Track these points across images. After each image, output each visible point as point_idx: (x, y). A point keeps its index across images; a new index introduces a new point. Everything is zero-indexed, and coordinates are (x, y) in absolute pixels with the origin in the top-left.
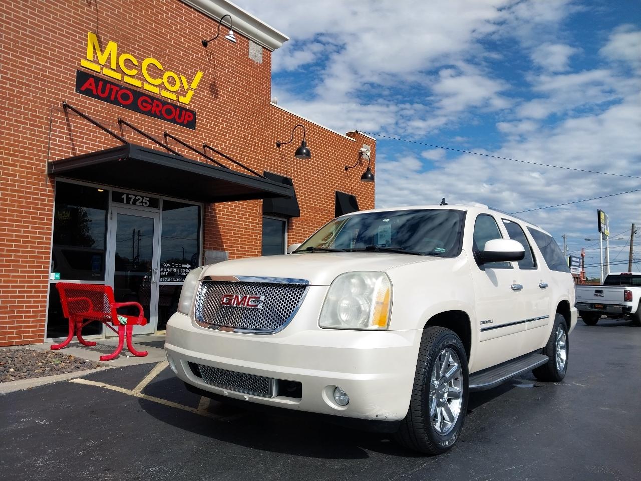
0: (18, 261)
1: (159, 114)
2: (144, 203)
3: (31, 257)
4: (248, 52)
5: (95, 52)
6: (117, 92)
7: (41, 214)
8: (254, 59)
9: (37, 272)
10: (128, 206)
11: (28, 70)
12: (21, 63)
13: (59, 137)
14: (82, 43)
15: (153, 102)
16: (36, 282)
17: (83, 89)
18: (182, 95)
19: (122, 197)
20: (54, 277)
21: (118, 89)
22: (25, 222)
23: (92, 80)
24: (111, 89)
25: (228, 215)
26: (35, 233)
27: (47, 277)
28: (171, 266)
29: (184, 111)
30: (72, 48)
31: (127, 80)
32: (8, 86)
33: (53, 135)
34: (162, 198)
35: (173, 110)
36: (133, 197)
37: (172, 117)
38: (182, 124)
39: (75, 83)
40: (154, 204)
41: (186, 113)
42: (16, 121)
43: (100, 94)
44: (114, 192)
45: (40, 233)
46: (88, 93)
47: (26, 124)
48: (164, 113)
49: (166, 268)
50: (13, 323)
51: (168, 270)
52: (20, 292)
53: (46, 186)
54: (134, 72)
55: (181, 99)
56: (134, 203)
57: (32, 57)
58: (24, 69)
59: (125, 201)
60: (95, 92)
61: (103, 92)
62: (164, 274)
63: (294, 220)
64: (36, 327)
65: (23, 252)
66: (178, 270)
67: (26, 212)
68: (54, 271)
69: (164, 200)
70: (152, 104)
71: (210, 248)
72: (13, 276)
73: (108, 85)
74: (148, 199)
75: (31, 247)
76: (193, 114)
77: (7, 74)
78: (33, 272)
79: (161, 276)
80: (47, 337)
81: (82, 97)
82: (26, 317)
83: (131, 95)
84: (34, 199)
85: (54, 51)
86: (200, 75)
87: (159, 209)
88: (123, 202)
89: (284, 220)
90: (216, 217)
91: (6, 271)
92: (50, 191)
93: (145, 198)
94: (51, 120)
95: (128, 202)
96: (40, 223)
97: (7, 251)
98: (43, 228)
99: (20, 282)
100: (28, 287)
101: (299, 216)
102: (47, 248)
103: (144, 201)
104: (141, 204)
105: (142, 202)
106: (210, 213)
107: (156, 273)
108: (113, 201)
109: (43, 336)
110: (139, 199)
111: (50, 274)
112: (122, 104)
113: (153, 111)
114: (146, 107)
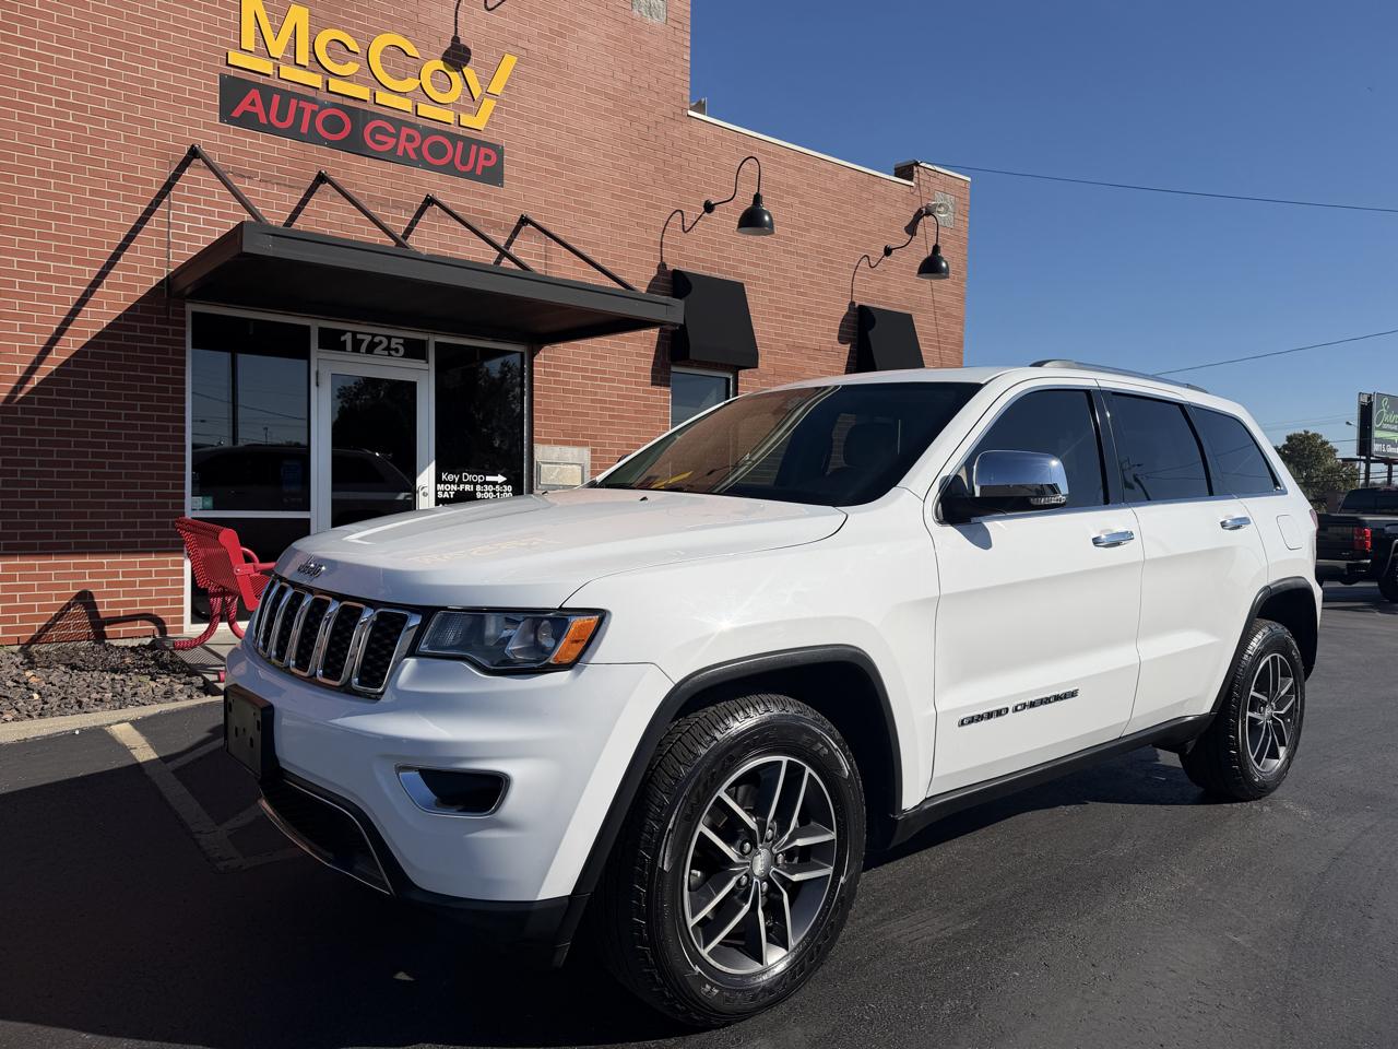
0: (119, 476)
1: (414, 157)
2: (393, 349)
3: (145, 466)
5: (260, 33)
6: (314, 114)
7: (159, 380)
8: (645, 15)
9: (159, 496)
10: (357, 358)
11: (112, 84)
12: (94, 70)
13: (189, 219)
14: (227, 15)
15: (399, 132)
16: (158, 515)
17: (236, 114)
18: (468, 111)
19: (343, 338)
20: (194, 507)
21: (316, 108)
22: (127, 397)
23: (254, 94)
24: (300, 111)
25: (586, 370)
26: (150, 418)
27: (182, 506)
28: (460, 479)
29: (474, 147)
30: (206, 28)
31: (335, 85)
32: (71, 121)
33: (177, 217)
34: (433, 339)
35: (448, 144)
36: (370, 338)
37: (447, 159)
38: (470, 175)
39: (218, 103)
40: (415, 350)
41: (479, 149)
42: (93, 192)
43: (276, 123)
44: (321, 329)
45: (159, 418)
46: (248, 122)
47: (116, 196)
48: (425, 153)
49: (450, 483)
50: (117, 594)
51: (455, 487)
52: (127, 534)
53: (168, 322)
54: (351, 68)
55: (466, 120)
56: (371, 349)
57: (119, 55)
58: (103, 82)
59: (349, 346)
60: (263, 120)
61: (282, 117)
62: (446, 495)
63: (742, 374)
64: (164, 602)
65: (128, 456)
66: (478, 487)
67: (128, 378)
68: (200, 488)
69: (436, 343)
70: (397, 136)
71: (547, 442)
72: (111, 505)
73: (294, 102)
74: (401, 341)
75: (144, 447)
76: (498, 150)
77: (67, 95)
78: (150, 496)
79: (439, 501)
80: (194, 621)
81: (235, 132)
82: (142, 583)
83: (346, 119)
84: (144, 350)
85: (168, 37)
86: (509, 62)
87: (428, 362)
88: (344, 350)
89: (727, 375)
90: (559, 375)
91: (94, 495)
92: (175, 333)
93: (394, 341)
94: (168, 186)
95: (356, 348)
96: (160, 399)
97: (95, 455)
98: (166, 409)
99: (126, 515)
100: (143, 525)
101: (757, 367)
102: (176, 448)
103: (393, 346)
104: (386, 353)
105: (388, 348)
106: (545, 366)
107: (425, 494)
108: (320, 347)
109: (181, 620)
110: (381, 342)
111: (189, 500)
112: (327, 140)
113: (400, 152)
114: (383, 143)
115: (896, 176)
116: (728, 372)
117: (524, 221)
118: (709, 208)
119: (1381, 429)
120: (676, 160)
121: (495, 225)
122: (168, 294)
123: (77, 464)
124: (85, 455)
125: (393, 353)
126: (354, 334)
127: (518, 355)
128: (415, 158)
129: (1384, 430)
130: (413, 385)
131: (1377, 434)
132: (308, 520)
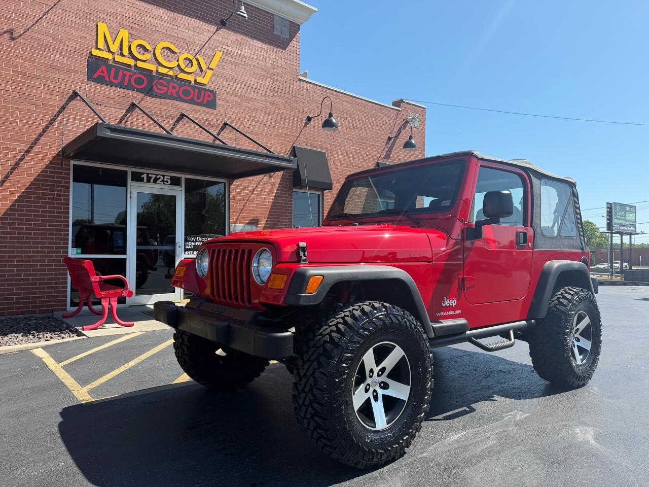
0: (38, 238)
3: (50, 234)
4: (273, 28)
5: (106, 41)
6: (130, 77)
7: (58, 195)
8: (279, 34)
9: (56, 248)
10: (149, 185)
11: (38, 63)
13: (72, 123)
15: (169, 84)
16: (56, 257)
17: (95, 76)
18: (200, 76)
19: (142, 176)
20: (73, 253)
21: (131, 74)
22: (42, 203)
23: (103, 68)
24: (124, 75)
26: (53, 212)
27: (67, 252)
28: (196, 239)
29: (203, 92)
30: (82, 39)
31: (140, 64)
32: (19, 79)
33: (67, 122)
34: (183, 177)
35: (191, 90)
36: (155, 176)
37: (190, 97)
38: (201, 104)
39: (86, 72)
40: (175, 182)
41: (205, 92)
42: (29, 111)
43: (113, 81)
44: (132, 172)
45: (57, 212)
46: (101, 80)
48: (180, 92)
49: (191, 242)
50: (36, 293)
51: (193, 244)
52: (41, 266)
53: (62, 169)
54: (148, 56)
55: (199, 80)
56: (155, 181)
57: (42, 51)
58: (34, 62)
59: (145, 180)
60: (107, 80)
62: (189, 247)
63: (326, 192)
64: (58, 297)
65: (42, 230)
67: (43, 194)
68: (76, 245)
69: (185, 178)
70: (168, 87)
71: (236, 223)
72: (34, 252)
73: (121, 71)
74: (169, 177)
75: (50, 225)
76: (214, 93)
78: (52, 248)
79: (185, 251)
80: (71, 306)
81: (94, 85)
82: (48, 288)
83: (144, 78)
84: (50, 181)
86: (219, 55)
87: (181, 187)
88: (143, 181)
89: (319, 193)
90: (241, 193)
91: (26, 247)
92: (65, 174)
93: (166, 177)
94: (63, 108)
95: (149, 181)
96: (57, 204)
97: (27, 229)
98: (60, 208)
99: (41, 257)
100: (49, 261)
101: (331, 189)
102: (65, 226)
103: (165, 180)
104: (162, 183)
105: (163, 181)
106: (235, 189)
107: (180, 247)
108: (132, 180)
109: (66, 305)
110: (160, 178)
111: (70, 249)
112: (136, 88)
113: (169, 94)
114: (162, 90)
115: (393, 105)
116: (319, 191)
117: (225, 124)
118: (309, 119)
119: (617, 218)
120: (294, 98)
121: (212, 126)
122: (62, 157)
123: (19, 233)
124: (22, 229)
125: (165, 183)
126: (148, 174)
127: (223, 184)
128: (176, 96)
129: (619, 219)
130: (174, 197)
131: (615, 221)
132: (126, 259)
